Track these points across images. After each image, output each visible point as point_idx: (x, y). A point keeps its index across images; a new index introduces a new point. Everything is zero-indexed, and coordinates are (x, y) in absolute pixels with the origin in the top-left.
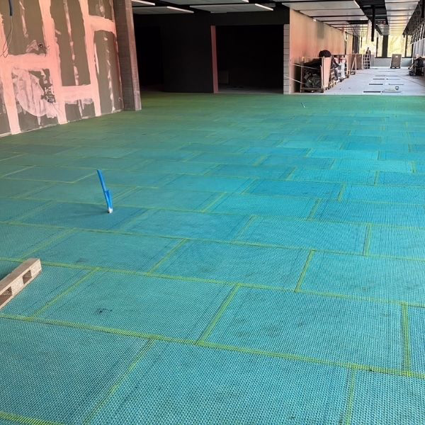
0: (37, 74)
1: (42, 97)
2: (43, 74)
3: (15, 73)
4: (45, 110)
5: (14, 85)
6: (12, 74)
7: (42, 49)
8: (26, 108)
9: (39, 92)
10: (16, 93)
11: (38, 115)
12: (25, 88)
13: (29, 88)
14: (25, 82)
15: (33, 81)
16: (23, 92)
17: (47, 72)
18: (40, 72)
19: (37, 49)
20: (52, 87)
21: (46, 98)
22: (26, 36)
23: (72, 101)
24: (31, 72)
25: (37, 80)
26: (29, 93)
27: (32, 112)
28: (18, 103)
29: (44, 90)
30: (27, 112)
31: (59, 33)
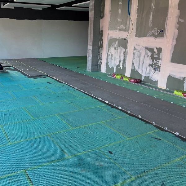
0: (151, 50)
1: (150, 65)
2: (155, 50)
3: (136, 47)
4: (149, 73)
5: (134, 54)
6: (134, 47)
7: (161, 33)
8: (137, 68)
9: (149, 61)
10: (134, 58)
11: (144, 75)
12: (139, 57)
13: (142, 58)
14: (141, 54)
15: (146, 54)
16: (138, 58)
17: (160, 50)
18: (153, 49)
19: (157, 34)
20: (160, 61)
21: (153, 67)
22: (150, 25)
24: (147, 48)
25: (150, 54)
26: (141, 60)
27: (140, 72)
28: (133, 64)
29: (153, 61)
30: (137, 71)
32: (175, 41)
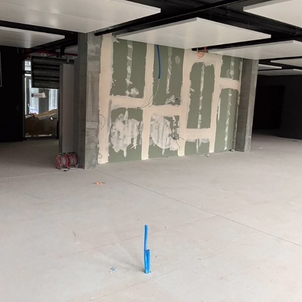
0: (170, 119)
1: (170, 135)
2: (174, 119)
3: (154, 118)
4: (169, 144)
5: (151, 125)
6: (152, 118)
7: (178, 102)
8: (155, 142)
9: (168, 131)
10: (151, 132)
11: (164, 148)
12: (158, 129)
13: (161, 128)
14: (160, 124)
15: (166, 123)
16: (157, 131)
17: (177, 118)
18: (172, 118)
19: (174, 102)
20: (178, 129)
21: (172, 137)
22: (168, 92)
23: (192, 140)
24: (166, 118)
25: (169, 123)
26: (160, 132)
27: (159, 145)
28: (151, 138)
29: (172, 130)
30: (156, 145)
31: (193, 90)
32: (189, 108)
